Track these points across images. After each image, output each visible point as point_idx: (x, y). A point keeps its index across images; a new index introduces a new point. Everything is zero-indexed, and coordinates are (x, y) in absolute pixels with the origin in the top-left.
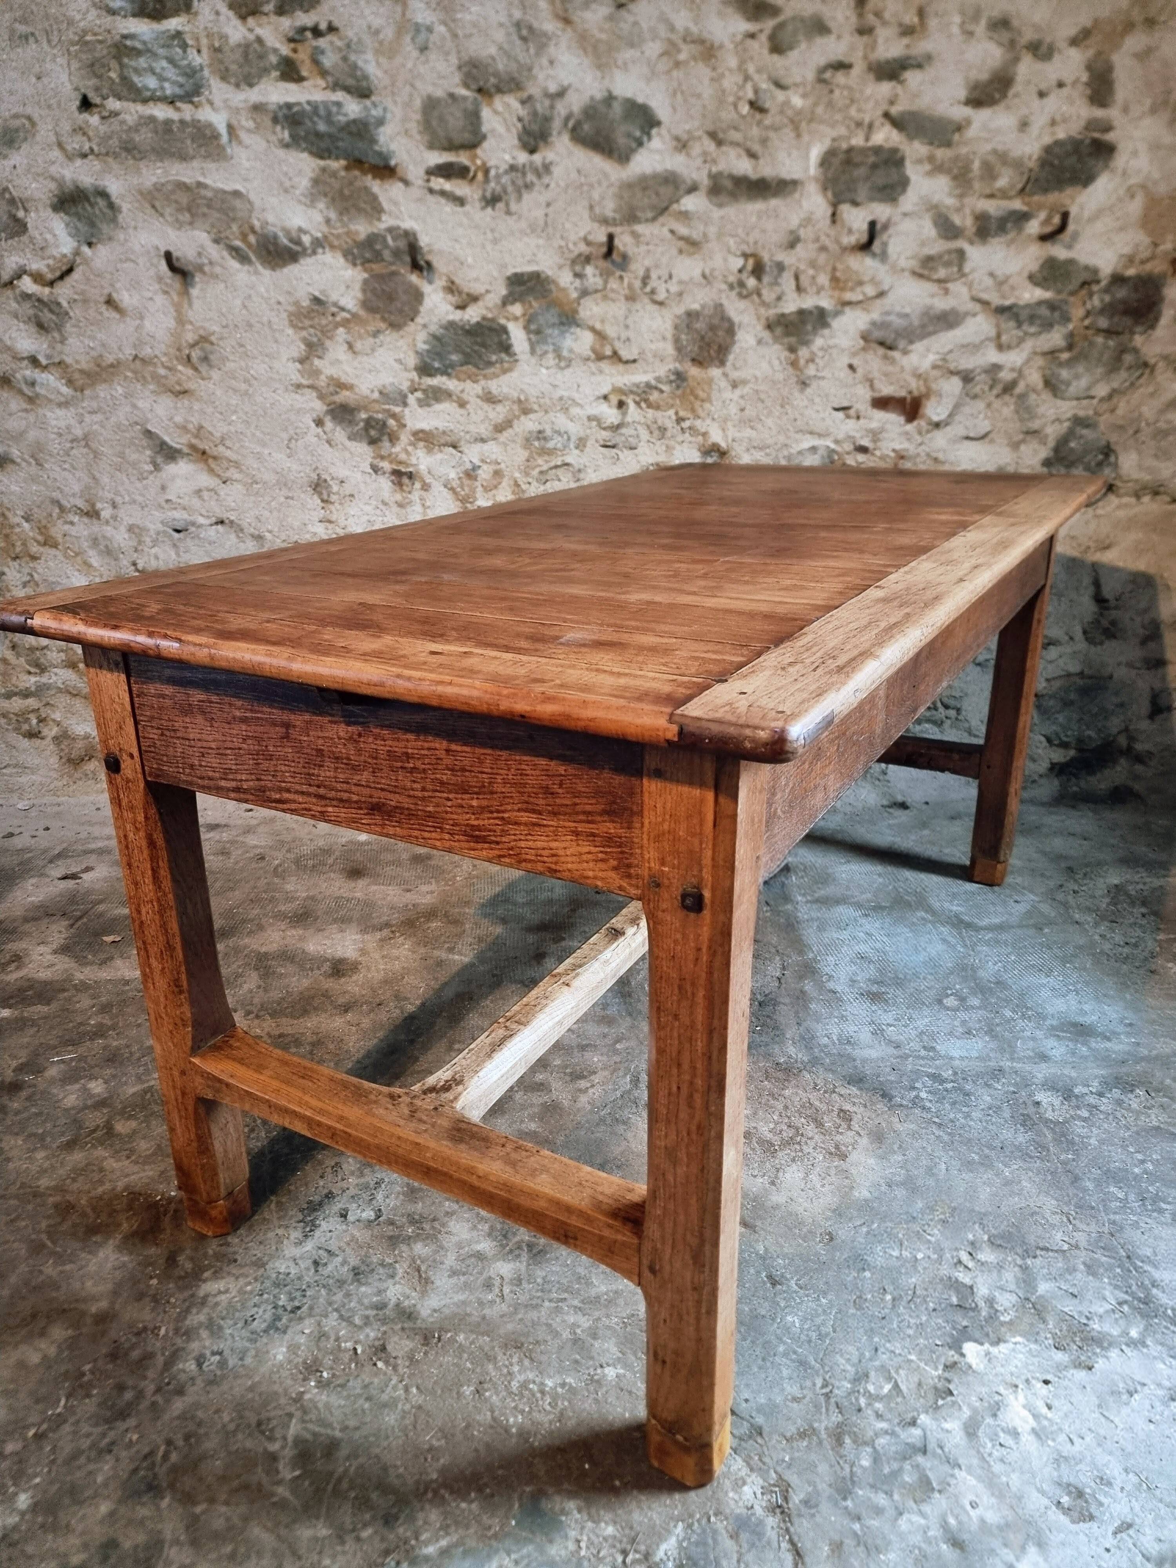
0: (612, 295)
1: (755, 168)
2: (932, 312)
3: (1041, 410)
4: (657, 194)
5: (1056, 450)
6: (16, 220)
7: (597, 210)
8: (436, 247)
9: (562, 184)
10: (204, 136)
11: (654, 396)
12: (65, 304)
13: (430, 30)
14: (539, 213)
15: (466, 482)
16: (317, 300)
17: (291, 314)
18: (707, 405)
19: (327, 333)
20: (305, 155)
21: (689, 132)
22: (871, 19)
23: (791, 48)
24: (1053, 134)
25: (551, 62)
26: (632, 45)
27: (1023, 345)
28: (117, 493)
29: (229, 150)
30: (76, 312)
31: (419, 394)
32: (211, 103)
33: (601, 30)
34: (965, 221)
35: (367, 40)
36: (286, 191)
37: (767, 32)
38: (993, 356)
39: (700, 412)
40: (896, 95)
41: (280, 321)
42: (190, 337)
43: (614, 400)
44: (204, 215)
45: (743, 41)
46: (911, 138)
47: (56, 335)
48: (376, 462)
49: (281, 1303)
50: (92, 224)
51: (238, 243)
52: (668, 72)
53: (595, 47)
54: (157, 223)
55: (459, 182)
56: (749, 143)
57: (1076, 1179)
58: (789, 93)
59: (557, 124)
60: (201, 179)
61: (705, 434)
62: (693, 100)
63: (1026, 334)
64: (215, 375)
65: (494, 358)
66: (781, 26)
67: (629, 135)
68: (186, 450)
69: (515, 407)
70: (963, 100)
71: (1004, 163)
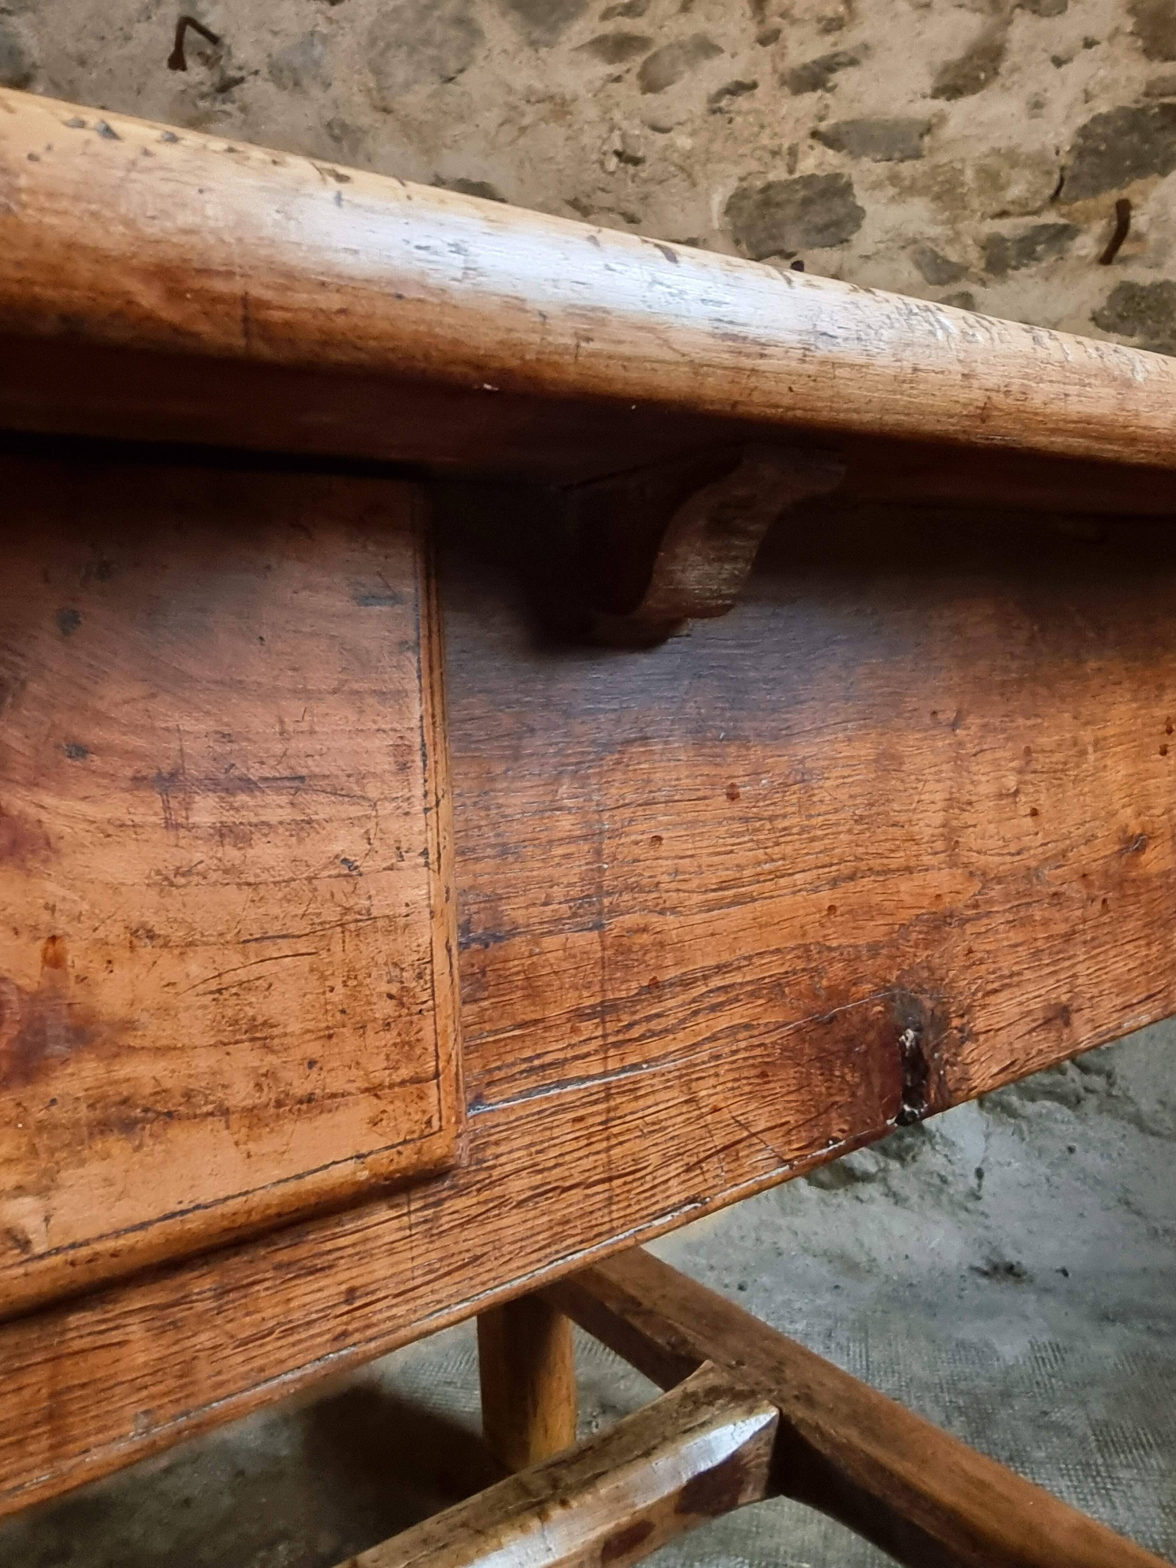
22: (776, 21)
23: (670, 83)
24: (1090, 109)
26: (461, 118)
33: (425, 110)
34: (966, 253)
37: (636, 70)
40: (827, 107)
45: (603, 86)
46: (855, 155)
52: (513, 141)
53: (420, 132)
58: (672, 134)
66: (653, 59)
70: (929, 91)
71: (1014, 165)
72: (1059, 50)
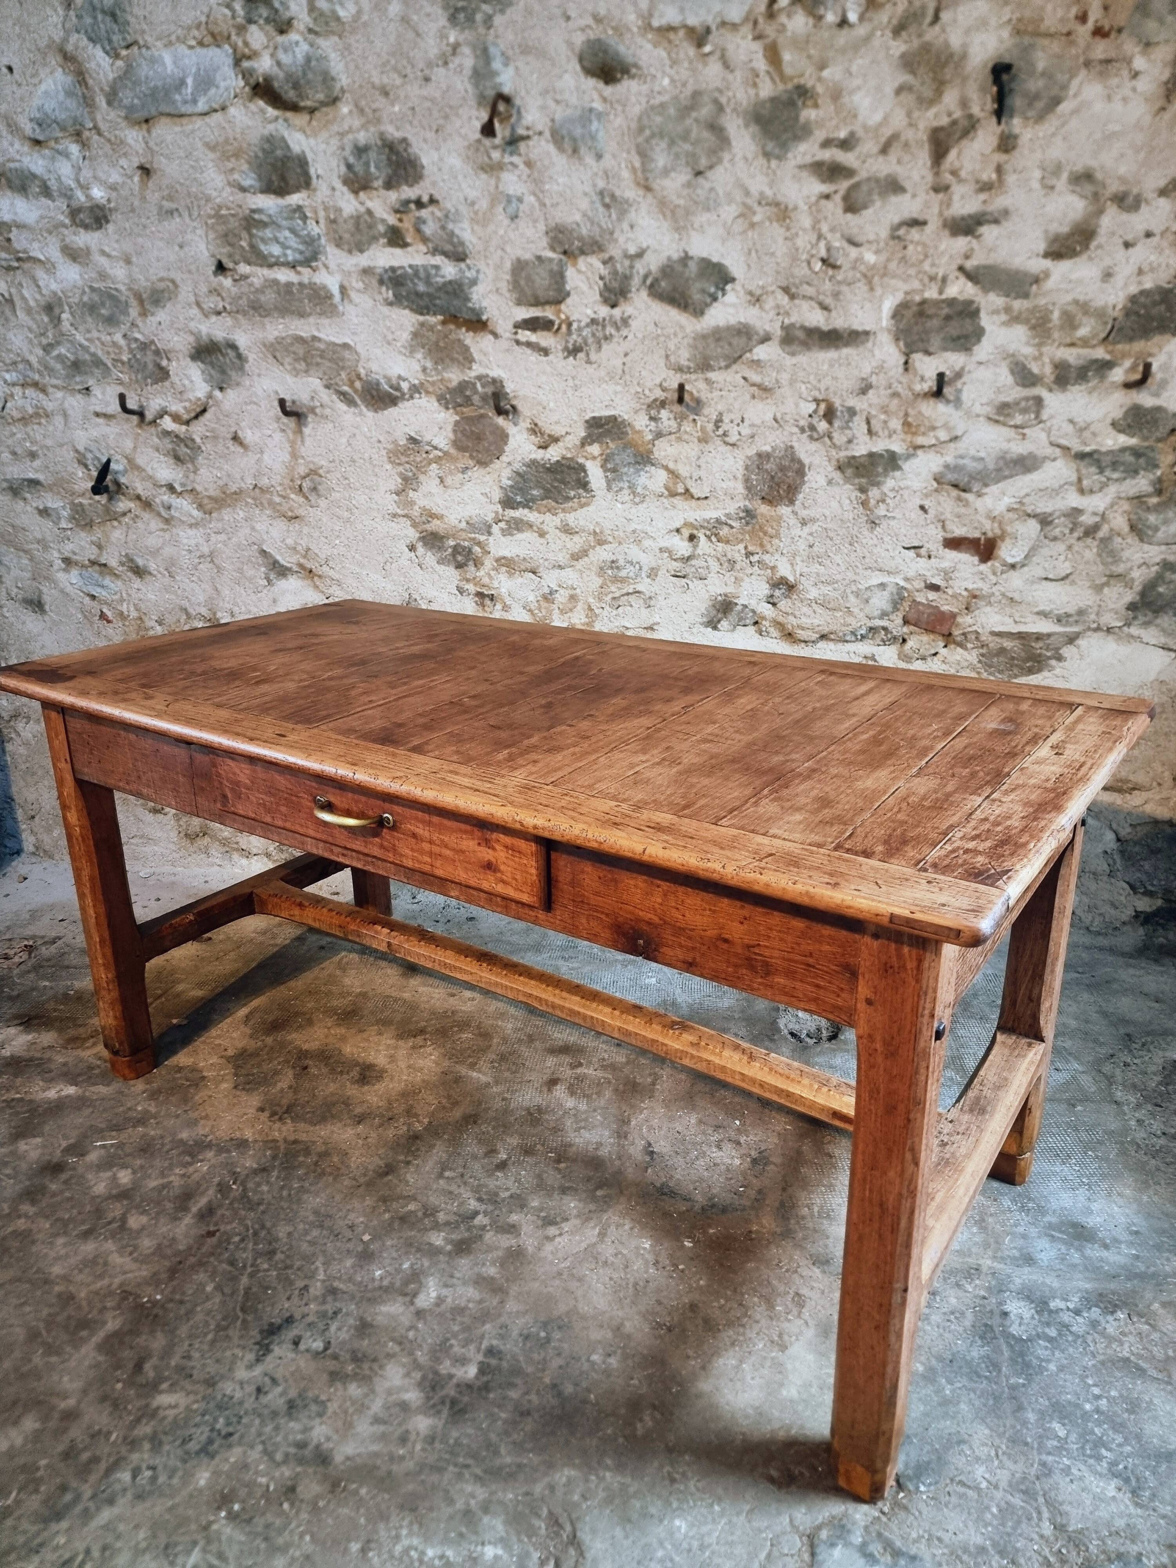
0: (686, 437)
1: (827, 320)
2: (1008, 456)
3: (1126, 554)
4: (730, 344)
5: (1143, 594)
6: (161, 368)
7: (672, 359)
8: (520, 393)
9: (640, 336)
10: (319, 297)
11: (724, 531)
12: (198, 440)
13: (520, 200)
14: (618, 362)
15: (544, 604)
16: (413, 440)
17: (390, 451)
18: (776, 541)
19: (421, 469)
20: (407, 312)
21: (763, 287)
22: (948, 177)
23: (865, 207)
24: (1140, 283)
25: (632, 227)
26: (708, 209)
27: (1105, 490)
28: (236, 604)
29: (341, 308)
30: (207, 447)
31: (502, 525)
32: (326, 267)
33: (679, 196)
34: (1044, 369)
35: (464, 209)
36: (389, 343)
37: (842, 192)
38: (1073, 500)
39: (768, 547)
40: (972, 249)
41: (380, 456)
42: (302, 470)
43: (686, 533)
44: (318, 364)
45: (817, 201)
46: (986, 290)
47: (190, 466)
48: (461, 584)
49: (218, 1426)
50: (223, 372)
51: (346, 388)
52: (745, 232)
53: (673, 212)
54: (277, 370)
55: (545, 333)
56: (821, 297)
57: (1020, 1408)
58: (862, 249)
59: (636, 281)
60: (316, 334)
61: (773, 568)
62: (766, 259)
63: (1109, 479)
64: (323, 503)
65: (572, 493)
66: (856, 187)
67: (703, 291)
68: (295, 568)
69: (591, 538)
70: (1042, 252)
71: (1086, 313)
72: (1129, 237)
